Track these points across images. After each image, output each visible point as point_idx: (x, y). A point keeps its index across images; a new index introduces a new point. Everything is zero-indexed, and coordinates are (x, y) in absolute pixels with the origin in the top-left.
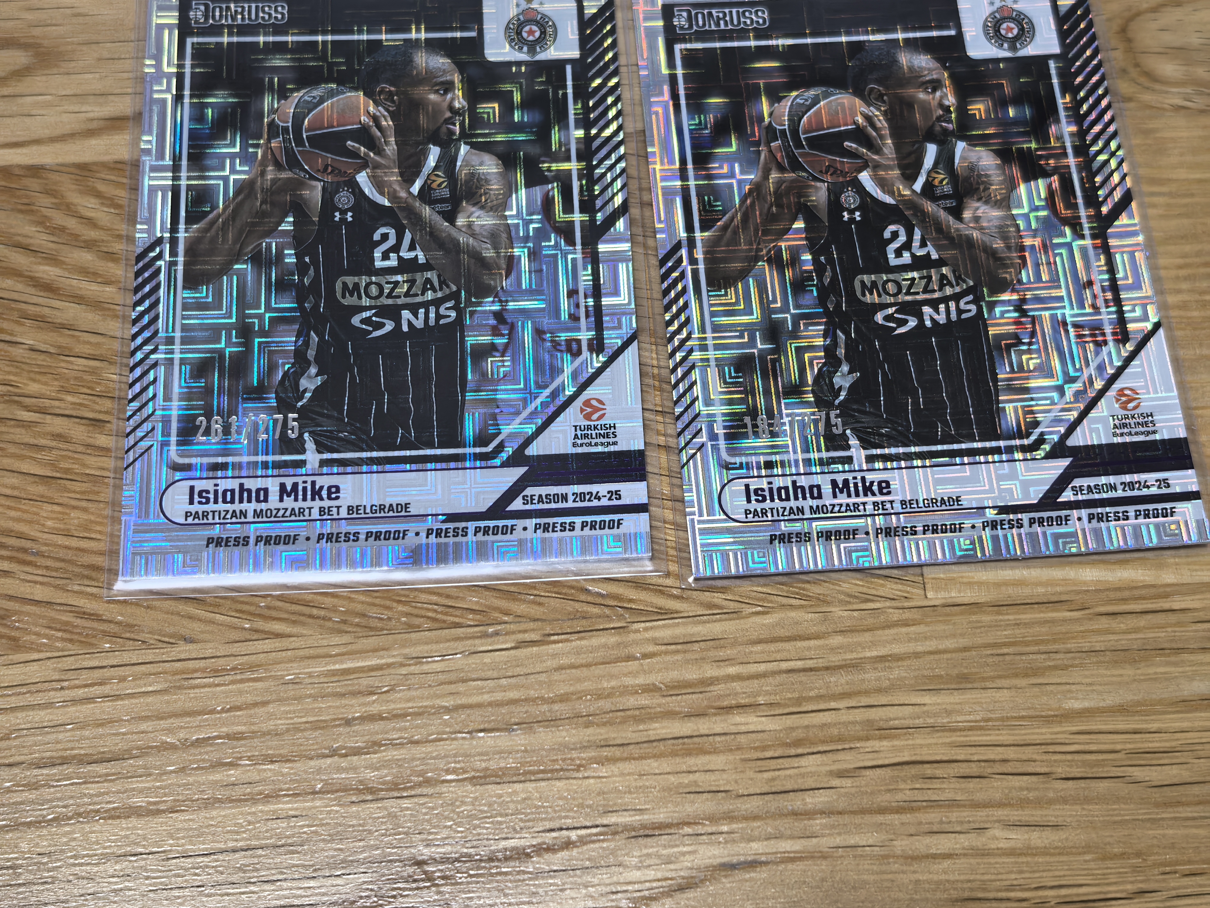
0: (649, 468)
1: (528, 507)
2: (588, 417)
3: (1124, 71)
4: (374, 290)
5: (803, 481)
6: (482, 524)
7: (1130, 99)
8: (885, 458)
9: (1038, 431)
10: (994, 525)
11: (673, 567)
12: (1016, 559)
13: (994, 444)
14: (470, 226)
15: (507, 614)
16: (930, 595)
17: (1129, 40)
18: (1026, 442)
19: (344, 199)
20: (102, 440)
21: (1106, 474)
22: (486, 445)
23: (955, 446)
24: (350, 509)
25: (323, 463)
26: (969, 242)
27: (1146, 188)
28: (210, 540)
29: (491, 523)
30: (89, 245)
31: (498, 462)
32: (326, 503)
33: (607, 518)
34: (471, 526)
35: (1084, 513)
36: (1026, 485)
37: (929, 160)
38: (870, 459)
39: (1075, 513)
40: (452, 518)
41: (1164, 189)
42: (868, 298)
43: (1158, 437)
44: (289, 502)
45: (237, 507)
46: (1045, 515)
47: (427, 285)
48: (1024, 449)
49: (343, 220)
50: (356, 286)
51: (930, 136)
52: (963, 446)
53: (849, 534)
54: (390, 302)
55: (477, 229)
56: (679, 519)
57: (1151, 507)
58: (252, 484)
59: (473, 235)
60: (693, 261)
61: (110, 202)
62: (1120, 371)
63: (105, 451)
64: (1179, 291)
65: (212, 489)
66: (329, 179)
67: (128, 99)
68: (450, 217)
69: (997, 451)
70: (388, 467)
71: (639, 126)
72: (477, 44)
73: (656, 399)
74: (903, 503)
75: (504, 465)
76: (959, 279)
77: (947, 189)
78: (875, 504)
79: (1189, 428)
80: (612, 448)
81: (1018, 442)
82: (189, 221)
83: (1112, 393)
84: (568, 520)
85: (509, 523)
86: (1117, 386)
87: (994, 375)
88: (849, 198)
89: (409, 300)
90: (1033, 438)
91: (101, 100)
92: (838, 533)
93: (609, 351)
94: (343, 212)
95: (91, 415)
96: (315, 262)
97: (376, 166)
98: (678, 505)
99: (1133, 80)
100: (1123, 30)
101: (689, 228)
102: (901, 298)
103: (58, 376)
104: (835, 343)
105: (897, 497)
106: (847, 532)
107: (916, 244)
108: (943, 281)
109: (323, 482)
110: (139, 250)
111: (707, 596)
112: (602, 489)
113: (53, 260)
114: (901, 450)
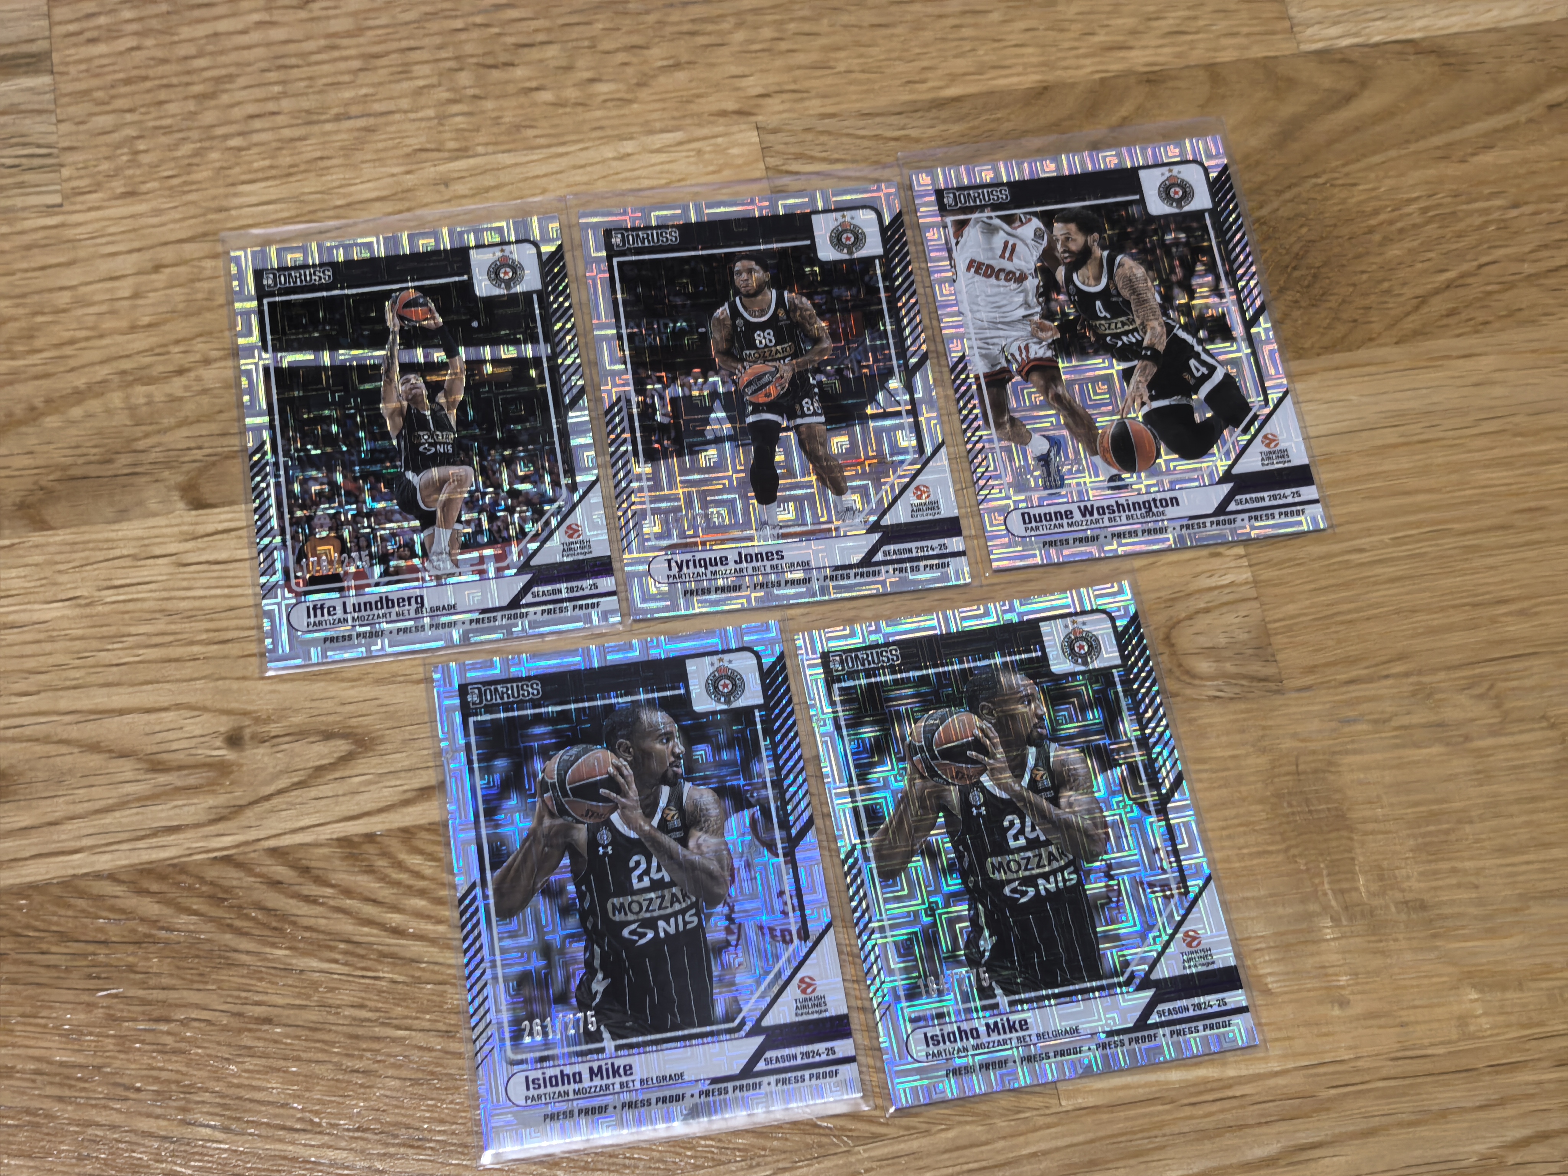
0: (853, 1027)
1: (770, 1067)
2: (804, 991)
3: (1170, 671)
4: (635, 908)
5: (965, 1026)
6: (738, 1083)
7: (1176, 695)
8: (1022, 1002)
9: (1129, 970)
10: (1104, 1046)
11: (879, 1102)
12: (1121, 1070)
13: (1099, 983)
14: (699, 846)
15: (764, 1149)
16: (1063, 1103)
17: (1173, 645)
18: (1121, 979)
19: (604, 836)
20: (454, 1046)
21: (1180, 998)
22: (733, 1020)
23: (1071, 988)
24: (642, 1081)
25: (618, 1048)
26: (1068, 826)
27: (1193, 767)
28: (546, 1117)
29: (745, 1082)
30: (422, 893)
31: (743, 1033)
32: (624, 1079)
33: (828, 1069)
34: (730, 1085)
35: (1167, 1030)
36: (1123, 1013)
37: (1031, 761)
38: (1012, 1004)
39: (1161, 1031)
40: (715, 1081)
41: (1206, 767)
42: (997, 876)
43: (1215, 966)
44: (597, 1081)
45: (561, 1088)
46: (1139, 1034)
47: (674, 899)
48: (1120, 985)
49: (605, 853)
50: (622, 905)
51: (1031, 741)
52: (1077, 987)
53: (1002, 1063)
54: (648, 915)
55: (705, 849)
56: (879, 1064)
57: (1214, 1021)
58: (568, 1070)
59: (702, 854)
60: (867, 859)
61: (431, 857)
62: (1184, 917)
63: (459, 1055)
64: (1223, 848)
65: (541, 1077)
66: (591, 821)
67: (431, 772)
68: (684, 842)
69: (1100, 988)
70: (665, 1046)
71: (814, 753)
72: (686, 700)
73: (850, 971)
74: (1038, 1035)
75: (748, 1035)
76: (1062, 854)
77: (1048, 783)
78: (1018, 1038)
79: (1237, 956)
80: (824, 1015)
81: (1116, 980)
82: (493, 868)
83: (1180, 935)
84: (799, 1074)
85: (757, 1080)
86: (1183, 929)
87: (1094, 928)
88: (977, 797)
89: (662, 912)
90: (1126, 975)
91: (410, 774)
92: (994, 1064)
93: (813, 938)
94: (605, 847)
95: (444, 1028)
96: (589, 888)
97: (624, 807)
98: (877, 1053)
99: (1179, 679)
100: (1167, 638)
101: (861, 835)
102: (1021, 874)
103: (414, 999)
104: (977, 914)
105: (1033, 1031)
106: (1000, 1062)
107: (1028, 829)
108: (1051, 858)
109: (620, 1062)
110: (459, 895)
111: (905, 1121)
112: (821, 1047)
113: (395, 908)
114: (1033, 994)
